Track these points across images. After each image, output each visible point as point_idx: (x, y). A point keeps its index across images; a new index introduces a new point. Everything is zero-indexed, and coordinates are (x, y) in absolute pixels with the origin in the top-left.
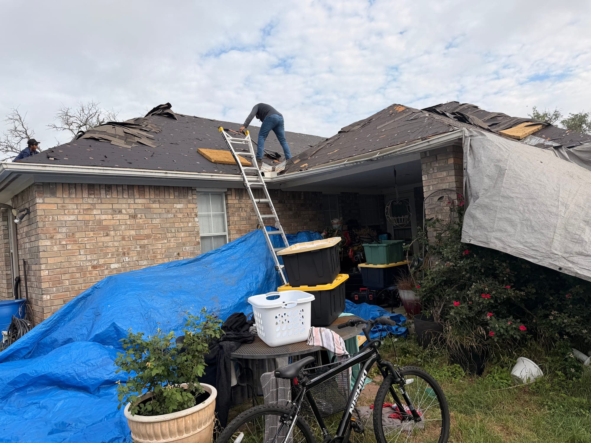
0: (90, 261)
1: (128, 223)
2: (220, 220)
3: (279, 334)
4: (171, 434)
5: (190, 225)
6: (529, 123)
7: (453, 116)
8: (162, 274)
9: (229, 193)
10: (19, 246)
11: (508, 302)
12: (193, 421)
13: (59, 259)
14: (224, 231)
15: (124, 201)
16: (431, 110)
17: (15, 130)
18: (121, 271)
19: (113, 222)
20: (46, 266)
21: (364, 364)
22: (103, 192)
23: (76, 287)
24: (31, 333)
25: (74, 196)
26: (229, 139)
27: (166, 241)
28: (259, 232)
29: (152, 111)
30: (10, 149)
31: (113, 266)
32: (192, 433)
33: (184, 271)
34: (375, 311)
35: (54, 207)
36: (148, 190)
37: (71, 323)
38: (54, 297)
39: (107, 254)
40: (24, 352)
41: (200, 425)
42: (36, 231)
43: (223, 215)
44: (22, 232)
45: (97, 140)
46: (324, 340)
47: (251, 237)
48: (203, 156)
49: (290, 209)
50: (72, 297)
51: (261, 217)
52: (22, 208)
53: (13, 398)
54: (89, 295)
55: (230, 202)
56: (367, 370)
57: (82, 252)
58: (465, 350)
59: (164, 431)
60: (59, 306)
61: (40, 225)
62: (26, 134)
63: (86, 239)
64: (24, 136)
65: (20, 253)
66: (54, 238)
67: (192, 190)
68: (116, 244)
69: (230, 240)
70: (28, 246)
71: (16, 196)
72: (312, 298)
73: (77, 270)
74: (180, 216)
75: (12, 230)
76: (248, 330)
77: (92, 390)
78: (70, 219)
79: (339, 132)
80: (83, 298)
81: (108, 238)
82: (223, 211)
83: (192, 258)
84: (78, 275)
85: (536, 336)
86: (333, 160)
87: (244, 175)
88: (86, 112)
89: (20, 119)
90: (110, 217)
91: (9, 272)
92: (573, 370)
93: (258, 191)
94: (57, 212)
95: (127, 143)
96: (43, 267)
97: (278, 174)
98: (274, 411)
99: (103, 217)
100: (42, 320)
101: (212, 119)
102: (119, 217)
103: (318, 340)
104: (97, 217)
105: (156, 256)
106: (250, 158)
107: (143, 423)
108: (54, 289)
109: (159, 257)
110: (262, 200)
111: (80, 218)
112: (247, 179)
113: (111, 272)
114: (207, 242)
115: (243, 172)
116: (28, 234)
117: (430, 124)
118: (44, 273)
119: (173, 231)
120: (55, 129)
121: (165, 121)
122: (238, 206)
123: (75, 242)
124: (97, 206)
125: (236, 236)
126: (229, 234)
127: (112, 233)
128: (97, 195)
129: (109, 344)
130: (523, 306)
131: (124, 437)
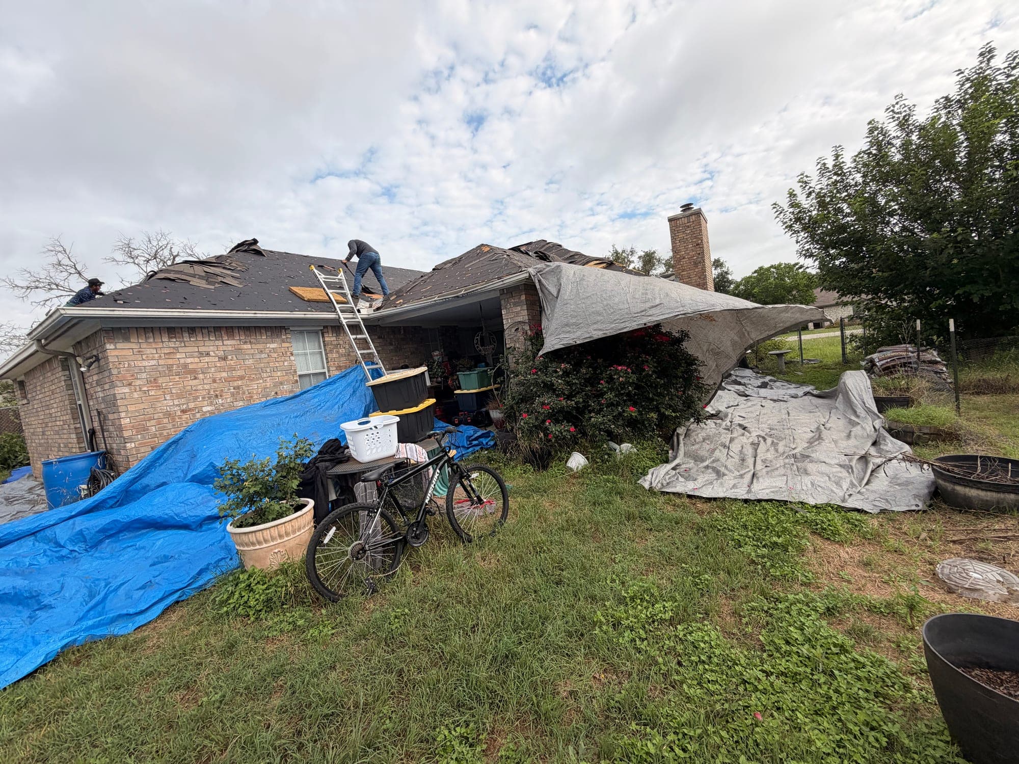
0: (178, 405)
1: (218, 365)
2: (318, 357)
3: (369, 452)
4: (273, 539)
5: (286, 364)
6: (598, 262)
7: (535, 255)
8: (259, 413)
9: (325, 330)
10: (89, 397)
11: (562, 410)
12: (292, 526)
13: (142, 406)
14: (324, 368)
15: (212, 343)
16: (516, 249)
17: (59, 264)
18: (214, 413)
19: (200, 365)
20: (127, 414)
21: (437, 465)
22: (186, 335)
23: (165, 433)
24: (117, 482)
25: (151, 340)
26: (322, 277)
27: (261, 381)
28: (359, 368)
29: (236, 247)
30: (54, 287)
31: (205, 409)
32: (292, 536)
33: (282, 408)
34: (470, 430)
35: (130, 353)
36: (237, 331)
37: (163, 467)
38: (139, 444)
39: (198, 397)
40: (111, 502)
41: (299, 529)
42: (110, 379)
43: (321, 352)
44: (91, 381)
45: (173, 280)
46: (409, 453)
47: (351, 372)
48: (295, 294)
49: (391, 344)
50: (161, 443)
51: (359, 352)
52: (88, 355)
53: (104, 545)
54: (180, 439)
55: (327, 339)
56: (440, 469)
57: (168, 397)
58: (533, 452)
59: (266, 537)
60: (147, 453)
61: (115, 372)
62: (76, 269)
63: (171, 384)
64: (73, 271)
65: (91, 403)
66: (133, 384)
67: (286, 329)
68: (207, 387)
69: (330, 376)
70: (101, 395)
71: (79, 343)
72: (398, 419)
73: (164, 415)
74: (275, 355)
75: (77, 379)
76: (343, 452)
77: (193, 527)
78: (150, 364)
79: (434, 269)
80: (174, 442)
81: (197, 381)
82: (320, 349)
83: (291, 395)
84: (166, 421)
85: (584, 434)
86: (425, 297)
87: (339, 312)
88: (155, 243)
89: (65, 251)
90: (197, 360)
91: (78, 426)
92: (606, 457)
93: (355, 328)
94: (133, 358)
95: (209, 283)
96: (123, 415)
97: (374, 311)
98: (363, 508)
99: (189, 360)
100: (127, 469)
101: (306, 255)
102: (207, 359)
103: (403, 453)
104: (182, 361)
105: (252, 397)
106: (344, 295)
107: (245, 533)
108: (139, 436)
109: (255, 397)
110: (359, 336)
111: (161, 362)
112: (342, 316)
113: (203, 415)
114: (306, 380)
115: (338, 310)
116: (98, 383)
117: (506, 265)
118: (125, 422)
119: (268, 371)
120: (115, 263)
121: (251, 258)
122: (335, 342)
123: (159, 387)
124: (180, 350)
125: (335, 373)
126: (329, 371)
127: (201, 376)
128: (179, 338)
129: (207, 483)
130: (574, 413)
131: (230, 557)
